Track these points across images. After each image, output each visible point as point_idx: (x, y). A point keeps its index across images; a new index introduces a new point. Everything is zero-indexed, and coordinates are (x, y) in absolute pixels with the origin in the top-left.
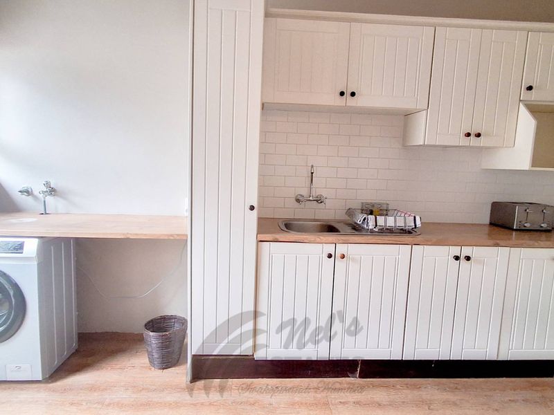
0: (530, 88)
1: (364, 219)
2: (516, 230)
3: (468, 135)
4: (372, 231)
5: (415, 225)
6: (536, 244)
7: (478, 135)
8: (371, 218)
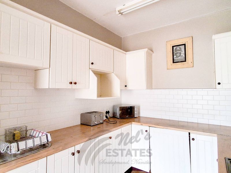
0: (92, 63)
1: (8, 147)
2: (92, 126)
3: (71, 83)
4: (15, 155)
5: (48, 141)
6: (104, 133)
7: (75, 83)
8: (14, 145)
